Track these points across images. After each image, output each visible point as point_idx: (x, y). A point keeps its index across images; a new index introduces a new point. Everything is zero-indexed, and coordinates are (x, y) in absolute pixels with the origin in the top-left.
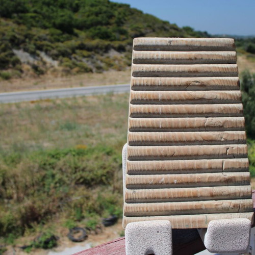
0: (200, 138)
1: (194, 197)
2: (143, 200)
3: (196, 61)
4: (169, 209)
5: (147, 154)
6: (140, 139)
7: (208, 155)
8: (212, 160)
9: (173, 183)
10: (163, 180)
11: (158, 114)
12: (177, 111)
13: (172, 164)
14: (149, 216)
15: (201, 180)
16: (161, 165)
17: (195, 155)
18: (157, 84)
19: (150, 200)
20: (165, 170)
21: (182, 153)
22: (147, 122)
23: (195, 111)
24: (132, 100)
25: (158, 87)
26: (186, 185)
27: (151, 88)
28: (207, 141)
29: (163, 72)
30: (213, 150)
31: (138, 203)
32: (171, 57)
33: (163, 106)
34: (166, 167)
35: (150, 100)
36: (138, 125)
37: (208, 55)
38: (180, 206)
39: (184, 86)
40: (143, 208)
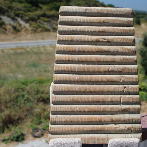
0: (105, 80)
1: (99, 121)
2: (62, 123)
3: (104, 24)
4: (81, 129)
5: (66, 90)
6: (62, 79)
7: (110, 92)
8: (114, 96)
9: (84, 111)
10: (77, 109)
11: (76, 61)
12: (89, 60)
13: (84, 97)
14: (67, 134)
15: (105, 110)
16: (76, 98)
17: (101, 92)
18: (75, 40)
19: (67, 123)
20: (79, 102)
21: (92, 90)
22: (67, 67)
23: (102, 60)
24: (57, 51)
25: (76, 42)
26: (94, 113)
27: (71, 43)
28: (110, 82)
29: (80, 31)
30: (114, 88)
31: (59, 125)
32: (86, 21)
33: (79, 56)
34: (80, 100)
35: (70, 51)
36: (60, 69)
37: (113, 20)
38: (89, 128)
39: (95, 42)
40: (62, 129)
